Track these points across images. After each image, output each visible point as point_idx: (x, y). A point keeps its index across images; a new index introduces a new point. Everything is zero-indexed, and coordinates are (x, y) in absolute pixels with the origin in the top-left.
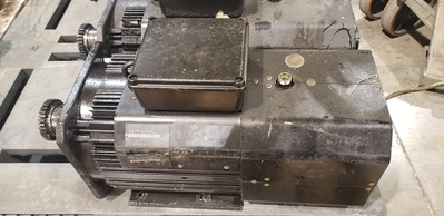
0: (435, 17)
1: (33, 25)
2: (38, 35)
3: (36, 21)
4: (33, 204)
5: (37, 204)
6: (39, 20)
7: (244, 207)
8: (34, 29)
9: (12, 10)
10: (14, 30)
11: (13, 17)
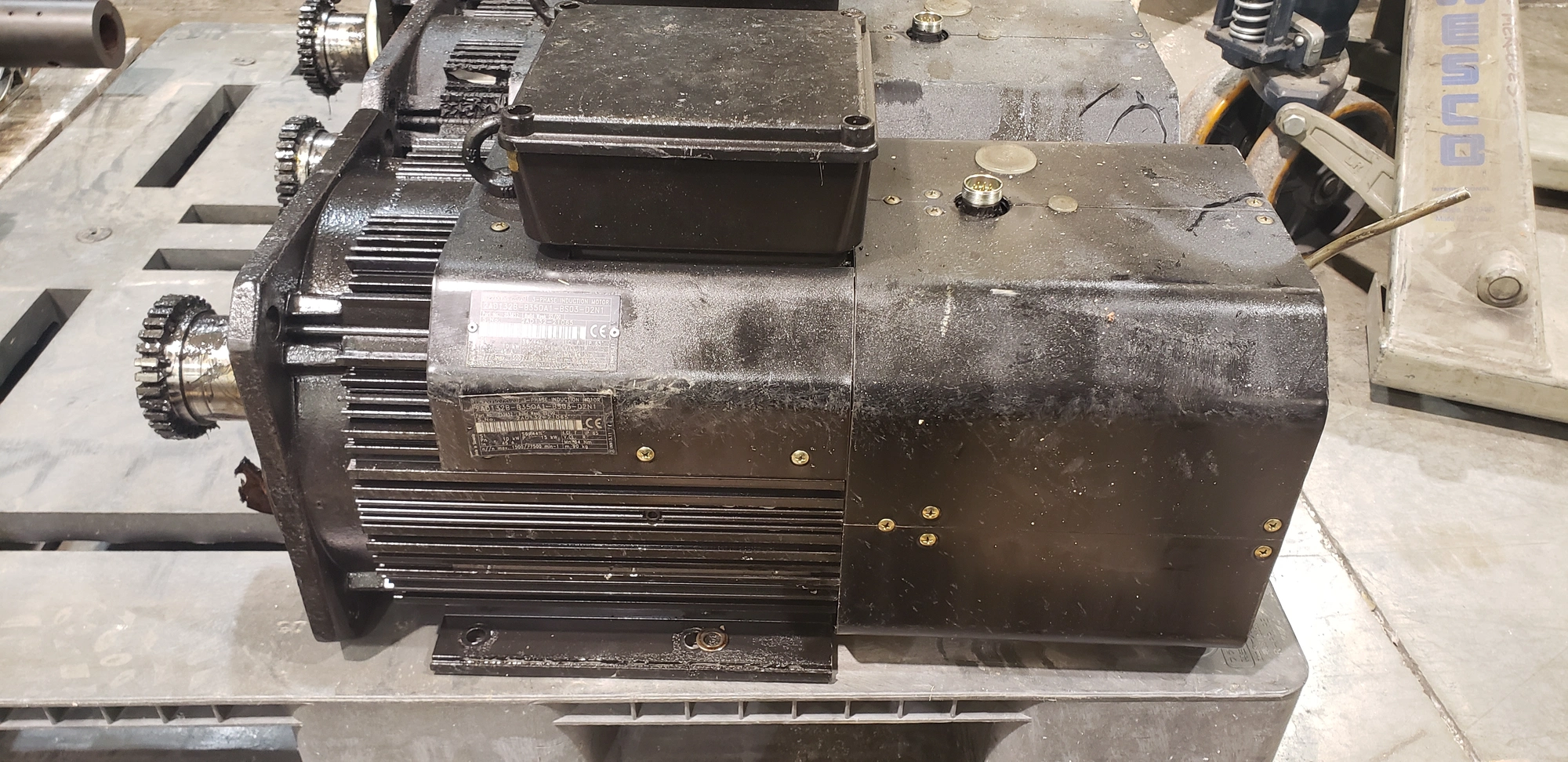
0: (1394, 177)
1: (94, 175)
2: (111, 199)
3: (105, 164)
4: (64, 672)
5: (83, 671)
6: (117, 164)
7: (839, 675)
8: (98, 184)
9: (19, 140)
10: (26, 185)
11: (20, 158)
